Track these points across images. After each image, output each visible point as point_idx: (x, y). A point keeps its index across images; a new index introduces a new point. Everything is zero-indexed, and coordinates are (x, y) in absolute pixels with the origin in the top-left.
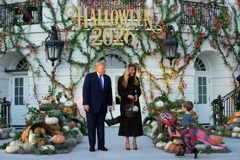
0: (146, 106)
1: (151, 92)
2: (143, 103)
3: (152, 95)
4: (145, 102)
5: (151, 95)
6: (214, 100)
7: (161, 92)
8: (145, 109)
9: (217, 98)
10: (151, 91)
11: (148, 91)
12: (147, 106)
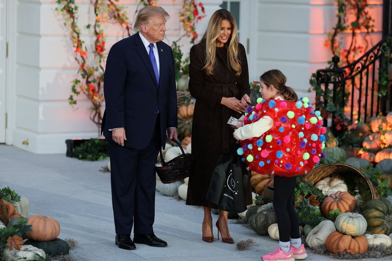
0: (80, 78)
1: (96, 33)
2: (70, 68)
3: (100, 39)
4: (78, 66)
5: (98, 40)
6: (319, 72)
7: (126, 31)
8: (78, 89)
9: (328, 66)
10: (98, 30)
11: (88, 27)
12: (84, 77)
